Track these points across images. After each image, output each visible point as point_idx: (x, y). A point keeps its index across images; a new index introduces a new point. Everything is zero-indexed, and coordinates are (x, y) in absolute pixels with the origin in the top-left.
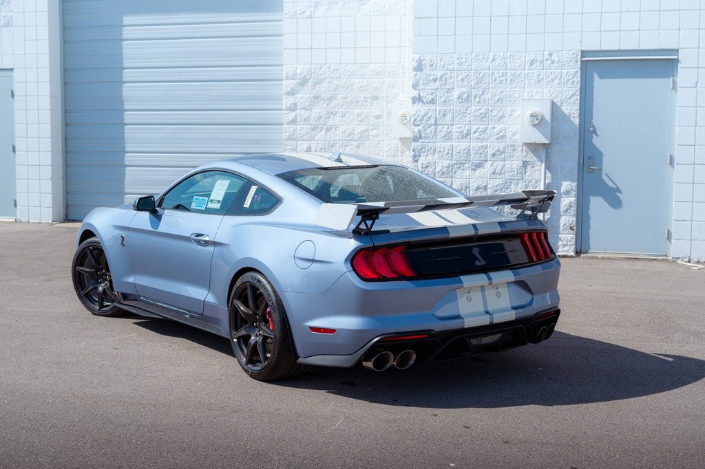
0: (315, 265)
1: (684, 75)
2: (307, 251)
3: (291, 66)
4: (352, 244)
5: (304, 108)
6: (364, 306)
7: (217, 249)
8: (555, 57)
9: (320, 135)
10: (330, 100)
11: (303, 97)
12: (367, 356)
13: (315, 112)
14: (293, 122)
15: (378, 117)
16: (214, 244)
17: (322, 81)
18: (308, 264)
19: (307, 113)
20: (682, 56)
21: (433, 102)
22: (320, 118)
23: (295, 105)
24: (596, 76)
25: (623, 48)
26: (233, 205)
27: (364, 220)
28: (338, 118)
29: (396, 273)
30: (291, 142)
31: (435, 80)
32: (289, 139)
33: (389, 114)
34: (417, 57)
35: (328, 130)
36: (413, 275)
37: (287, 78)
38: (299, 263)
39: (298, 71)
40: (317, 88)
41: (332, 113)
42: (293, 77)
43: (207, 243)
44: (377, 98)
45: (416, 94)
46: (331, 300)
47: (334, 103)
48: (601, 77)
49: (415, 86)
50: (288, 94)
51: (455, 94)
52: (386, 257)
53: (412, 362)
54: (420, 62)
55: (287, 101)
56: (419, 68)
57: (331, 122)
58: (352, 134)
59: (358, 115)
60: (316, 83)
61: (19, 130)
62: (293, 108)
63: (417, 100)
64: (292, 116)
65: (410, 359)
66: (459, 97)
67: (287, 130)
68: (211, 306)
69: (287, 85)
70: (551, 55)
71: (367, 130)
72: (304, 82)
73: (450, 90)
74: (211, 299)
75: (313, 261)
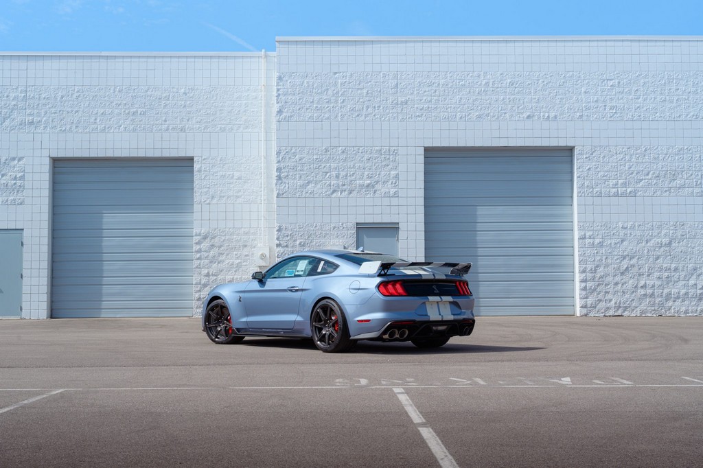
0: (360, 291)
1: (401, 234)
2: (356, 285)
3: (198, 228)
4: (378, 280)
5: (205, 251)
6: (386, 308)
7: (304, 292)
8: (344, 225)
9: (215, 265)
10: (220, 247)
11: (205, 245)
12: (385, 333)
13: (212, 253)
14: (199, 259)
15: (246, 256)
16: (302, 290)
17: (216, 237)
18: (356, 291)
19: (207, 254)
20: (400, 226)
21: (287, 246)
22: (214, 256)
23: (200, 249)
24: (365, 236)
25: (375, 222)
26: (313, 272)
27: (383, 269)
28: (224, 256)
29: (389, 293)
30: (198, 270)
31: (288, 236)
32: (197, 267)
33: (253, 254)
34: (279, 225)
35: (219, 263)
36: (405, 294)
37: (196, 235)
38: (352, 291)
39: (202, 232)
40: (213, 240)
41: (221, 254)
42: (200, 235)
43: (297, 290)
44: (246, 246)
45: (278, 242)
46: (367, 306)
47: (222, 248)
48: (367, 237)
49: (278, 239)
50: (196, 243)
51: (298, 242)
52: (394, 286)
53: (406, 336)
54: (280, 227)
55: (196, 248)
56: (280, 230)
57: (221, 258)
58: (232, 264)
59: (236, 255)
60: (212, 238)
61: (26, 265)
62: (199, 251)
63: (278, 245)
64: (198, 255)
65: (405, 334)
66: (300, 244)
67: (196, 263)
68: (299, 322)
69: (196, 239)
70: (342, 224)
71: (241, 263)
72: (205, 238)
73: (295, 241)
74: (299, 318)
75: (359, 289)
